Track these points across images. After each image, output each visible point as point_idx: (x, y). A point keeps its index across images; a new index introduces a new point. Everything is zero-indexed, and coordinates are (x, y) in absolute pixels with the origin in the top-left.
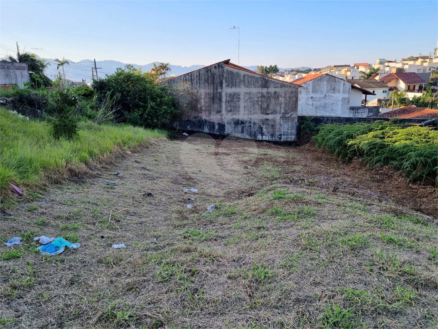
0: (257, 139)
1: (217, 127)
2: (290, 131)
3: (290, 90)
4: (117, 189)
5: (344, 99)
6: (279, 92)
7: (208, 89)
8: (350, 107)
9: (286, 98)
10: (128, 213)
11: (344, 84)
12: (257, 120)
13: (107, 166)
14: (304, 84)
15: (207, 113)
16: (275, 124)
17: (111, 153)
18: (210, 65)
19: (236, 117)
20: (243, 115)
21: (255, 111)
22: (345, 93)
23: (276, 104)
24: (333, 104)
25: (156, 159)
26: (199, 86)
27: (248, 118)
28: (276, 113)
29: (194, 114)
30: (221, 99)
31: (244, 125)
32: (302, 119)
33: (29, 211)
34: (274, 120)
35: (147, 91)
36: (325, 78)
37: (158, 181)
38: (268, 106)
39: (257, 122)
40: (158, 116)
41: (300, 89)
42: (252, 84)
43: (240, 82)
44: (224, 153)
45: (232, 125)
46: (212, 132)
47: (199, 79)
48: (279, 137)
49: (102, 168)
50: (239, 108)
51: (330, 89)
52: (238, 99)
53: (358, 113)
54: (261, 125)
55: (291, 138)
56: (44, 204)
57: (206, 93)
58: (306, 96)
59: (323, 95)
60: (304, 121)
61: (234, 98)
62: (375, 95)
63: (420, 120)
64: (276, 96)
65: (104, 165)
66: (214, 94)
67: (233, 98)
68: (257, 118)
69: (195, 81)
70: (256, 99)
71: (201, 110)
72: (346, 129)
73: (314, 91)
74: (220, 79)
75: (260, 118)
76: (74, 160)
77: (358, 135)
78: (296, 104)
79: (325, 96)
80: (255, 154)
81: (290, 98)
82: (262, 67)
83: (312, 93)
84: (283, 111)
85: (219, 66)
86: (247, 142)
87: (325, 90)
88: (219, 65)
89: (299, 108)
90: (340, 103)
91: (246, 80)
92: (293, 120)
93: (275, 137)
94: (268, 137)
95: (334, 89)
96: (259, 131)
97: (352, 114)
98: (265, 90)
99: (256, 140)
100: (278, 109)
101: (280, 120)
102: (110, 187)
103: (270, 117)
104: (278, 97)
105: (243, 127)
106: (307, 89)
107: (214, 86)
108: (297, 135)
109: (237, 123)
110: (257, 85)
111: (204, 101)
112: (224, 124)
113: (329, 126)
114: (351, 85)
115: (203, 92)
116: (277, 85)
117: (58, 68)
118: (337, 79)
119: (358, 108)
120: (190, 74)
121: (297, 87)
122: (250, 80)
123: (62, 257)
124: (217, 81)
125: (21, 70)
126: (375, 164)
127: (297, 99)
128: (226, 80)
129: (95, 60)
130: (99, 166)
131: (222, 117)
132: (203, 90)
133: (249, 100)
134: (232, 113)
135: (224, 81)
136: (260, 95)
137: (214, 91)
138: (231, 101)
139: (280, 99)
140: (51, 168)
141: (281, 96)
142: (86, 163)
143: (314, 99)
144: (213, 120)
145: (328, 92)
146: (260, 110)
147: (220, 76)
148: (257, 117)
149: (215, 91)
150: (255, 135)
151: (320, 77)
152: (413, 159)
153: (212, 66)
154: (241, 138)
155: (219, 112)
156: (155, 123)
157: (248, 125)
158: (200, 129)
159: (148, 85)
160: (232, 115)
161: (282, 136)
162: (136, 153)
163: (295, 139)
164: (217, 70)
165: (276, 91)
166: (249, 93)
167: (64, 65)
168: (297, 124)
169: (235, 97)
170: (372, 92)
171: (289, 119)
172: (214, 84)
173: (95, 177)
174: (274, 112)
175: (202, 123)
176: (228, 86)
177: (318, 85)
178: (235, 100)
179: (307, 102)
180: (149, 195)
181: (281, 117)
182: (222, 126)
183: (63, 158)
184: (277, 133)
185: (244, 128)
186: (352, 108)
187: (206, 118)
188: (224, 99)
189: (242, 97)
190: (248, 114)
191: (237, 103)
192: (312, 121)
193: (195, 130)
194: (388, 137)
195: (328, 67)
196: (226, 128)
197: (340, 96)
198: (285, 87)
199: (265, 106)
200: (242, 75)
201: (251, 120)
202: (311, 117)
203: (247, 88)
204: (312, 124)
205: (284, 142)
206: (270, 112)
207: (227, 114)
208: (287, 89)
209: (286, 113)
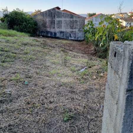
0: (69, 39)
1: (53, 34)
2: (82, 36)
3: (82, 19)
9: (80, 23)
14: (92, 18)
15: (50, 28)
18: (50, 9)
19: (61, 30)
20: (63, 29)
21: (68, 28)
23: (76, 25)
26: (46, 17)
29: (45, 29)
34: (75, 32)
38: (73, 26)
39: (69, 32)
40: (27, 28)
42: (67, 17)
43: (62, 16)
45: (59, 33)
46: (51, 36)
50: (62, 26)
55: (82, 39)
57: (49, 20)
61: (60, 22)
64: (76, 21)
66: (52, 21)
69: (45, 15)
70: (68, 23)
71: (47, 27)
73: (96, 21)
81: (82, 22)
84: (79, 28)
88: (54, 9)
91: (64, 15)
94: (73, 38)
96: (70, 36)
98: (72, 19)
100: (77, 27)
103: (74, 30)
105: (63, 34)
106: (93, 20)
108: (84, 37)
109: (61, 32)
110: (69, 17)
111: (48, 23)
115: (48, 20)
116: (76, 17)
120: (43, 13)
121: (85, 18)
122: (66, 15)
124: (53, 15)
131: (55, 30)
133: (66, 23)
135: (56, 15)
136: (70, 21)
137: (52, 19)
139: (78, 23)
141: (78, 21)
143: (96, 24)
144: (52, 31)
146: (70, 27)
147: (54, 13)
148: (69, 30)
150: (68, 37)
151: (98, 15)
155: (54, 28)
157: (65, 33)
158: (47, 35)
160: (59, 29)
161: (79, 38)
164: (53, 11)
166: (66, 20)
171: (81, 31)
172: (52, 16)
174: (75, 28)
175: (48, 32)
176: (57, 17)
181: (78, 30)
182: (55, 34)
184: (77, 37)
187: (49, 30)
188: (56, 23)
189: (63, 22)
190: (65, 29)
191: (61, 24)
193: (45, 35)
196: (57, 34)
199: (72, 26)
201: (66, 31)
203: (65, 18)
205: (79, 40)
206: (74, 28)
207: (57, 29)
208: (80, 19)
209: (80, 28)
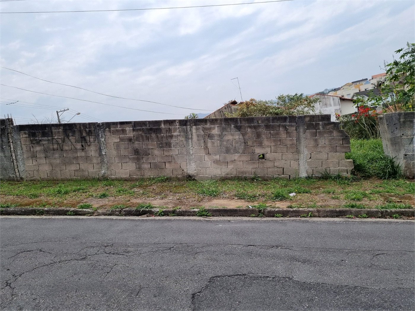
5: (336, 110)
18: (221, 107)
22: (336, 106)
51: (323, 105)
79: (320, 111)
87: (319, 106)
88: (227, 106)
118: (327, 96)
145: (321, 108)
164: (227, 109)
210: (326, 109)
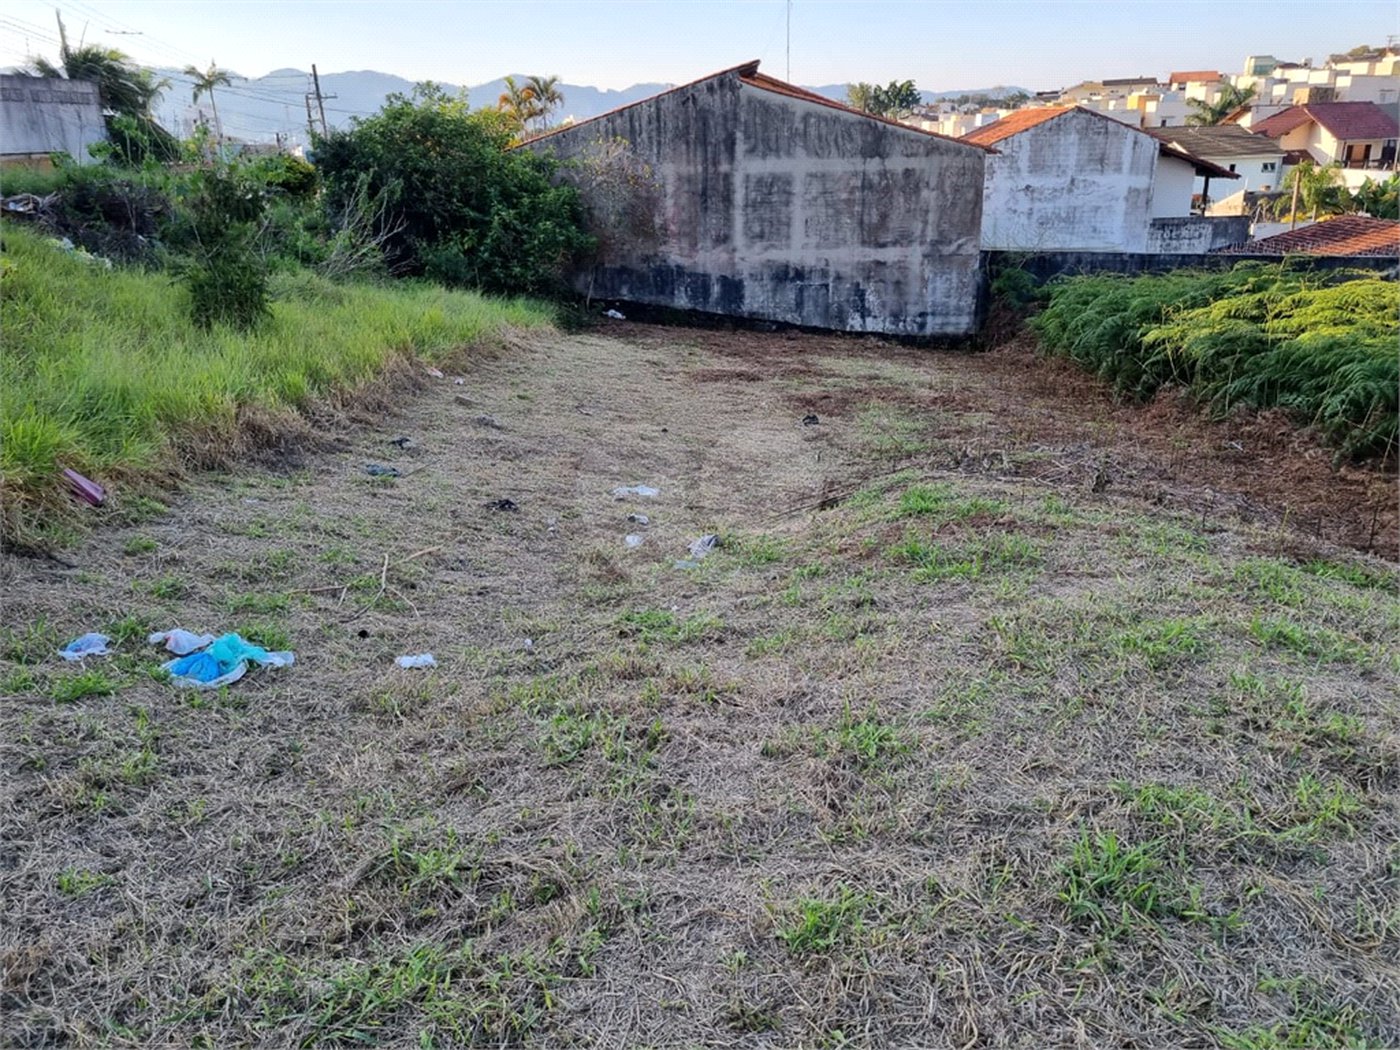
0: (848, 329)
1: (716, 289)
2: (953, 302)
3: (958, 162)
4: (403, 487)
5: (1133, 192)
6: (923, 171)
7: (688, 162)
8: (1155, 220)
9: (943, 192)
10: (439, 561)
11: (1135, 143)
12: (846, 265)
13: (369, 417)
14: (1003, 143)
15: (685, 244)
16: (906, 277)
17: (378, 373)
18: (691, 80)
19: (779, 255)
20: (803, 248)
21: (841, 235)
22: (1137, 174)
23: (908, 211)
24: (1097, 209)
25: (522, 393)
26: (659, 153)
27: (819, 260)
28: (911, 242)
29: (642, 248)
30: (728, 195)
31: (806, 283)
32: (994, 260)
33: (127, 553)
34: (902, 266)
35: (488, 172)
36: (1075, 121)
37: (534, 464)
38: (884, 217)
39: (846, 271)
40: (527, 254)
41: (989, 159)
42: (832, 144)
43: (793, 135)
44: (740, 375)
45: (765, 282)
46: (699, 308)
47: (658, 129)
48: (919, 320)
49: (353, 420)
50: (788, 225)
51: (1090, 160)
52: (784, 198)
53: (1178, 238)
54: (861, 281)
55: (958, 324)
56: (174, 532)
57: (680, 178)
58: (1009, 184)
59: (1065, 181)
60: (1001, 267)
61: (772, 193)
62: (1238, 176)
63: (1384, 260)
64: (912, 183)
65: (357, 411)
66: (706, 180)
67: (770, 194)
68: (847, 260)
69: (644, 135)
70: (844, 196)
71: (666, 235)
72: (1140, 290)
73: (1036, 167)
74: (726, 129)
75: (856, 259)
76: (261, 395)
77: (1177, 310)
78: (977, 210)
79: (1073, 181)
80: (839, 376)
81: (956, 189)
82: (864, 89)
83: (1031, 172)
84: (931, 235)
85: (722, 84)
86: (815, 339)
87: (1072, 161)
88: (723, 82)
89: (986, 222)
90: (1121, 206)
91: (813, 131)
92: (965, 263)
93: (905, 321)
94: (884, 321)
95: (1102, 161)
96: (854, 301)
97: (1159, 242)
98: (873, 166)
99: (844, 333)
100: (917, 227)
101: (922, 264)
102: (381, 481)
103: (890, 255)
104: (917, 186)
105: (801, 290)
106: (1012, 159)
107: (706, 151)
108: (976, 313)
109: (784, 275)
110: (849, 146)
111: (675, 204)
112: (741, 281)
113: (1082, 282)
114: (1158, 145)
115: (671, 172)
116: (915, 145)
117: (196, 97)
118: (1114, 124)
119: (1180, 223)
120: (626, 113)
121: (980, 151)
122: (824, 132)
123: (240, 692)
124: (717, 134)
125: (76, 106)
126: (1231, 404)
127: (979, 194)
128: (745, 132)
129: (314, 66)
130: (341, 415)
131: (732, 259)
132: (671, 165)
133: (821, 201)
134: (765, 243)
135: (739, 135)
136: (859, 183)
137: (705, 170)
138: (762, 202)
139: (925, 193)
140: (192, 419)
141: (928, 183)
142: (302, 406)
143: (1035, 195)
144: (704, 265)
145: (1080, 171)
146: (858, 231)
147: (725, 118)
148: (848, 256)
149: (711, 169)
150: (841, 317)
151: (1056, 119)
152: (1355, 388)
153: (699, 85)
154: (793, 326)
155: (723, 239)
156: (515, 277)
157: (817, 282)
158: (661, 297)
159: (490, 151)
160: (766, 249)
161: (929, 319)
162: (459, 375)
163: (969, 329)
164: (717, 97)
165: (910, 167)
166: (823, 175)
167: (215, 87)
168: (978, 278)
169: (775, 189)
170: (1228, 169)
171: (951, 262)
172: (705, 143)
173: (332, 449)
174: (904, 239)
175: (667, 277)
176: (751, 151)
177: (1051, 145)
178: (775, 198)
179: (1011, 205)
180: (505, 505)
181: (925, 256)
182: (733, 288)
183: (225, 388)
184: (913, 310)
185: (806, 294)
186: (1161, 225)
187: (681, 261)
188: (739, 197)
189: (797, 188)
191: (784, 208)
192: (1026, 266)
193: (647, 299)
194: (1276, 316)
195: (1082, 86)
196: (747, 293)
197: (1118, 183)
198: (942, 154)
199: (875, 219)
200: (799, 113)
201: (827, 265)
202: (1023, 254)
203: (815, 160)
204: (1028, 277)
205: (933, 336)
206: (890, 238)
207: (749, 247)
208: (946, 160)
209: (942, 240)
210: (1097, 178)
